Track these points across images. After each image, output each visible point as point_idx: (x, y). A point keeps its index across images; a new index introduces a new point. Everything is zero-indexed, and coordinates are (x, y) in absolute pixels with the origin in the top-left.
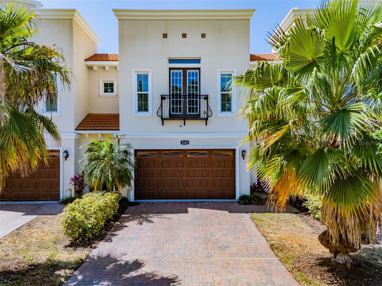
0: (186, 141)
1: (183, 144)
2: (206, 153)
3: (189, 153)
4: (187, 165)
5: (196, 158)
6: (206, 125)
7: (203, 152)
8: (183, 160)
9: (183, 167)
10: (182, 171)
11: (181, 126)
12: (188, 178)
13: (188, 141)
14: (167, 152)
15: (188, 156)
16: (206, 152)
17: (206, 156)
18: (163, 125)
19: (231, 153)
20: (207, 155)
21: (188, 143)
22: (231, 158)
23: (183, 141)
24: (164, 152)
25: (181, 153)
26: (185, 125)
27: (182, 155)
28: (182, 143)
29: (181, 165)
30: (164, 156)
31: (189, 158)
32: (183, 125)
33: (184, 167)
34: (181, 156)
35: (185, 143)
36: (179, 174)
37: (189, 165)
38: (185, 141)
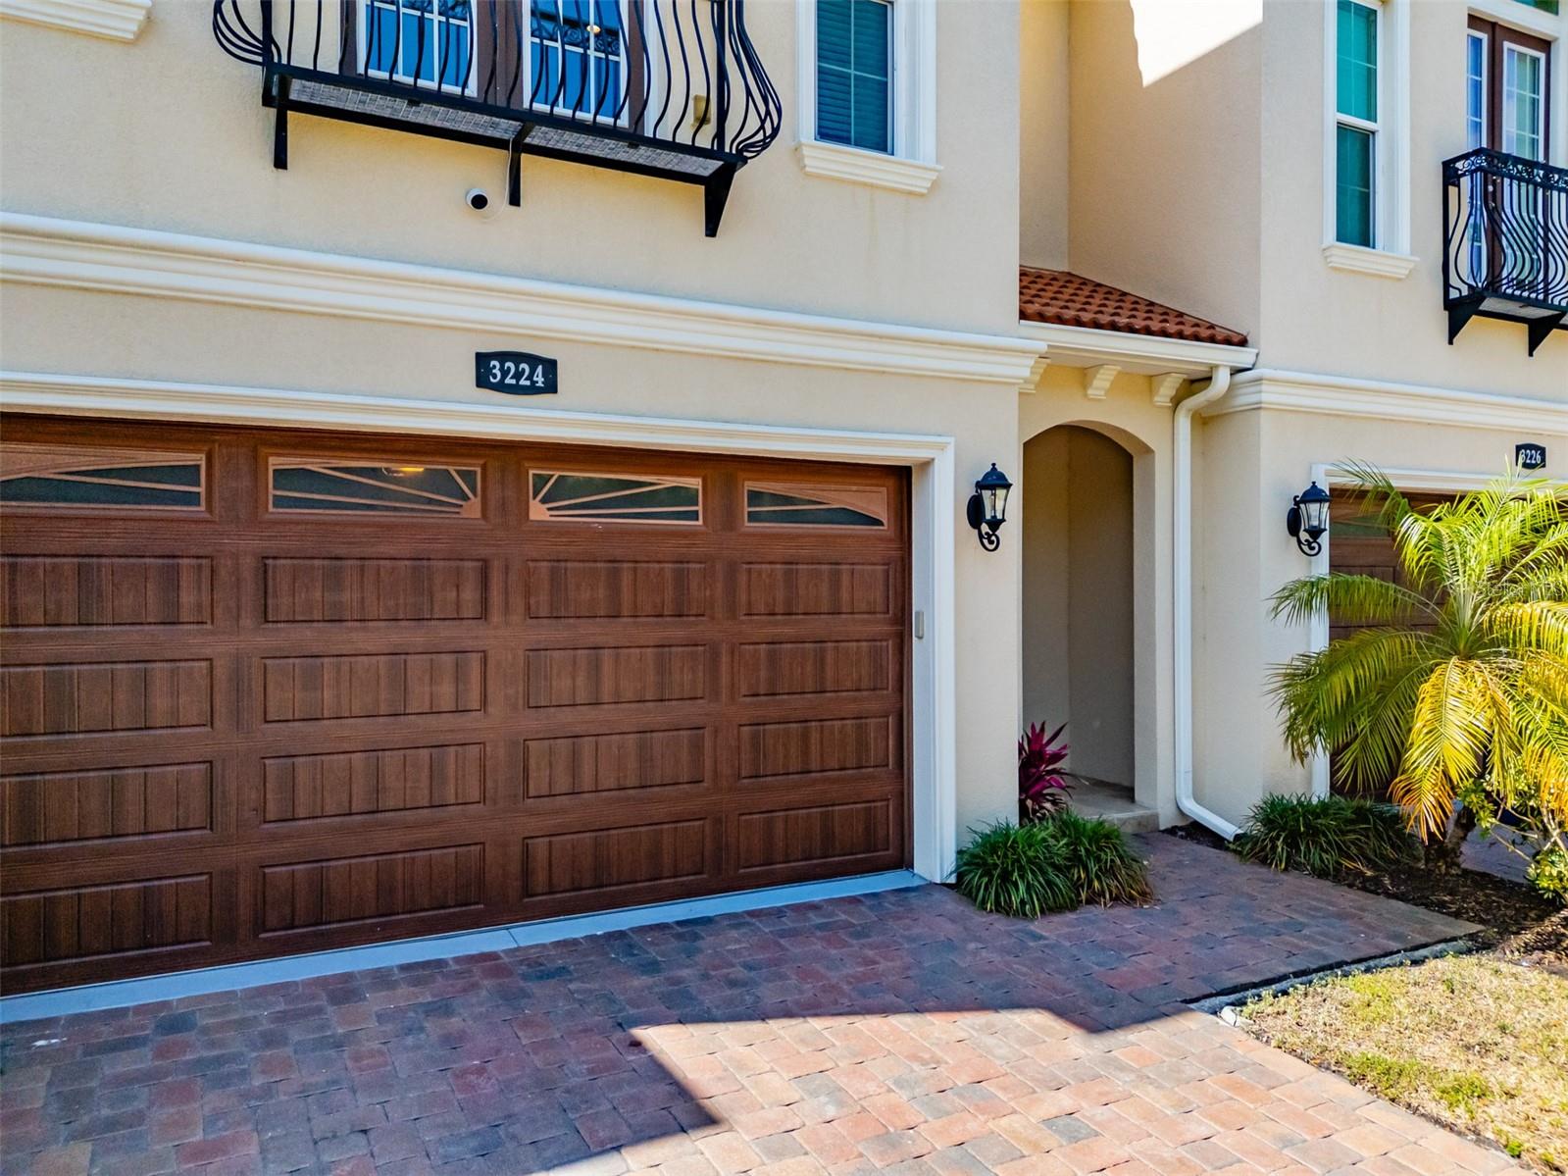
0: (533, 360)
1: (501, 387)
2: (688, 496)
3: (540, 481)
4: (527, 594)
5: (608, 534)
6: (712, 229)
7: (669, 481)
8: (484, 552)
9: (484, 614)
10: (475, 658)
11: (479, 202)
12: (531, 723)
13: (551, 366)
14: (315, 464)
15: (539, 512)
16: (694, 483)
17: (694, 516)
18: (280, 162)
19: (875, 502)
20: (699, 508)
21: (551, 387)
22: (881, 539)
23: (503, 356)
24: (276, 462)
25: (468, 476)
26: (515, 199)
27: (475, 502)
28: (489, 371)
29: (470, 594)
30: (279, 502)
31: (544, 528)
32: (498, 195)
33: (496, 617)
34: (472, 508)
35: (518, 375)
36: (446, 690)
37: (542, 601)
38: (518, 357)
